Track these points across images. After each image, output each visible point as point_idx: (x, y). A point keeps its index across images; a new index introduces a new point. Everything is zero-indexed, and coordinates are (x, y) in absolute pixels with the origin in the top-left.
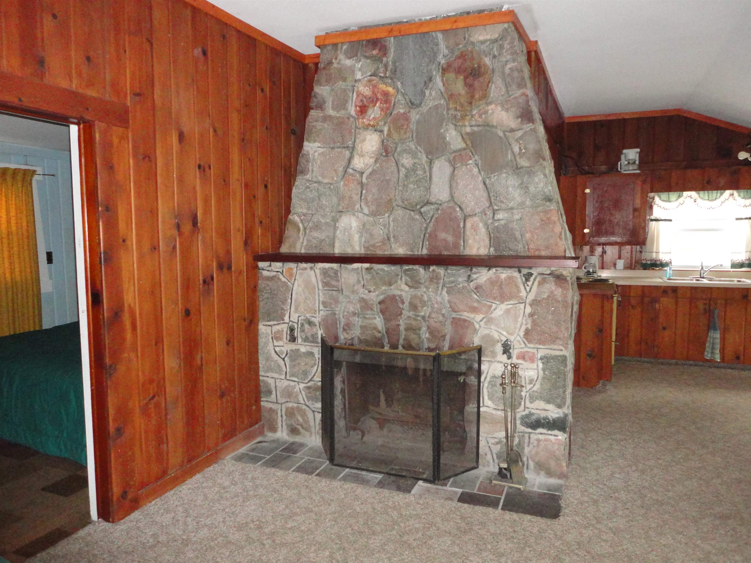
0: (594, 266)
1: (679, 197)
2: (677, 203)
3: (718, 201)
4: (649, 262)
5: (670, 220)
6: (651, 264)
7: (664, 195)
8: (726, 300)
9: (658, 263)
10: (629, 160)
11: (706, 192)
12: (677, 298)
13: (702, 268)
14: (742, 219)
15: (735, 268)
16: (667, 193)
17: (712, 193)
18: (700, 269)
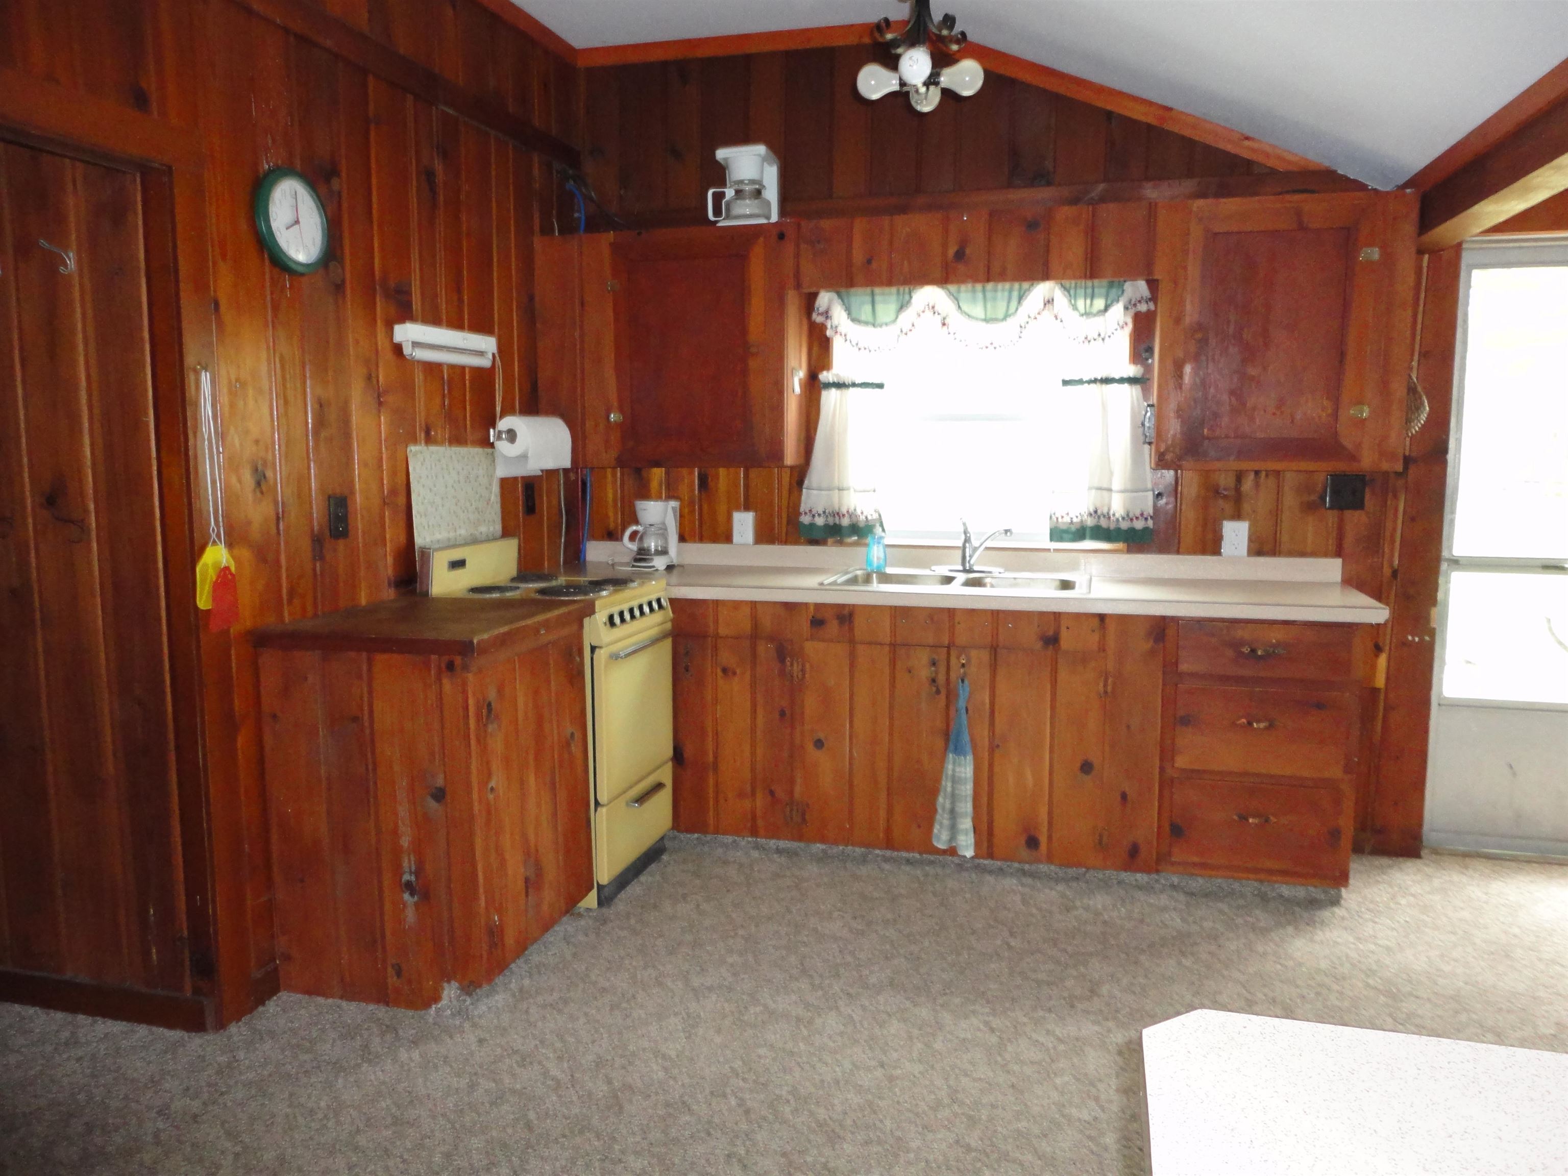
0: (663, 532)
1: (902, 307)
2: (894, 329)
3: (1012, 323)
4: (820, 521)
5: (880, 386)
6: (826, 526)
7: (860, 297)
8: (994, 649)
9: (845, 522)
10: (741, 182)
11: (979, 287)
12: (852, 641)
13: (967, 540)
14: (1080, 382)
15: (1061, 539)
16: (868, 290)
17: (996, 291)
18: (960, 543)
